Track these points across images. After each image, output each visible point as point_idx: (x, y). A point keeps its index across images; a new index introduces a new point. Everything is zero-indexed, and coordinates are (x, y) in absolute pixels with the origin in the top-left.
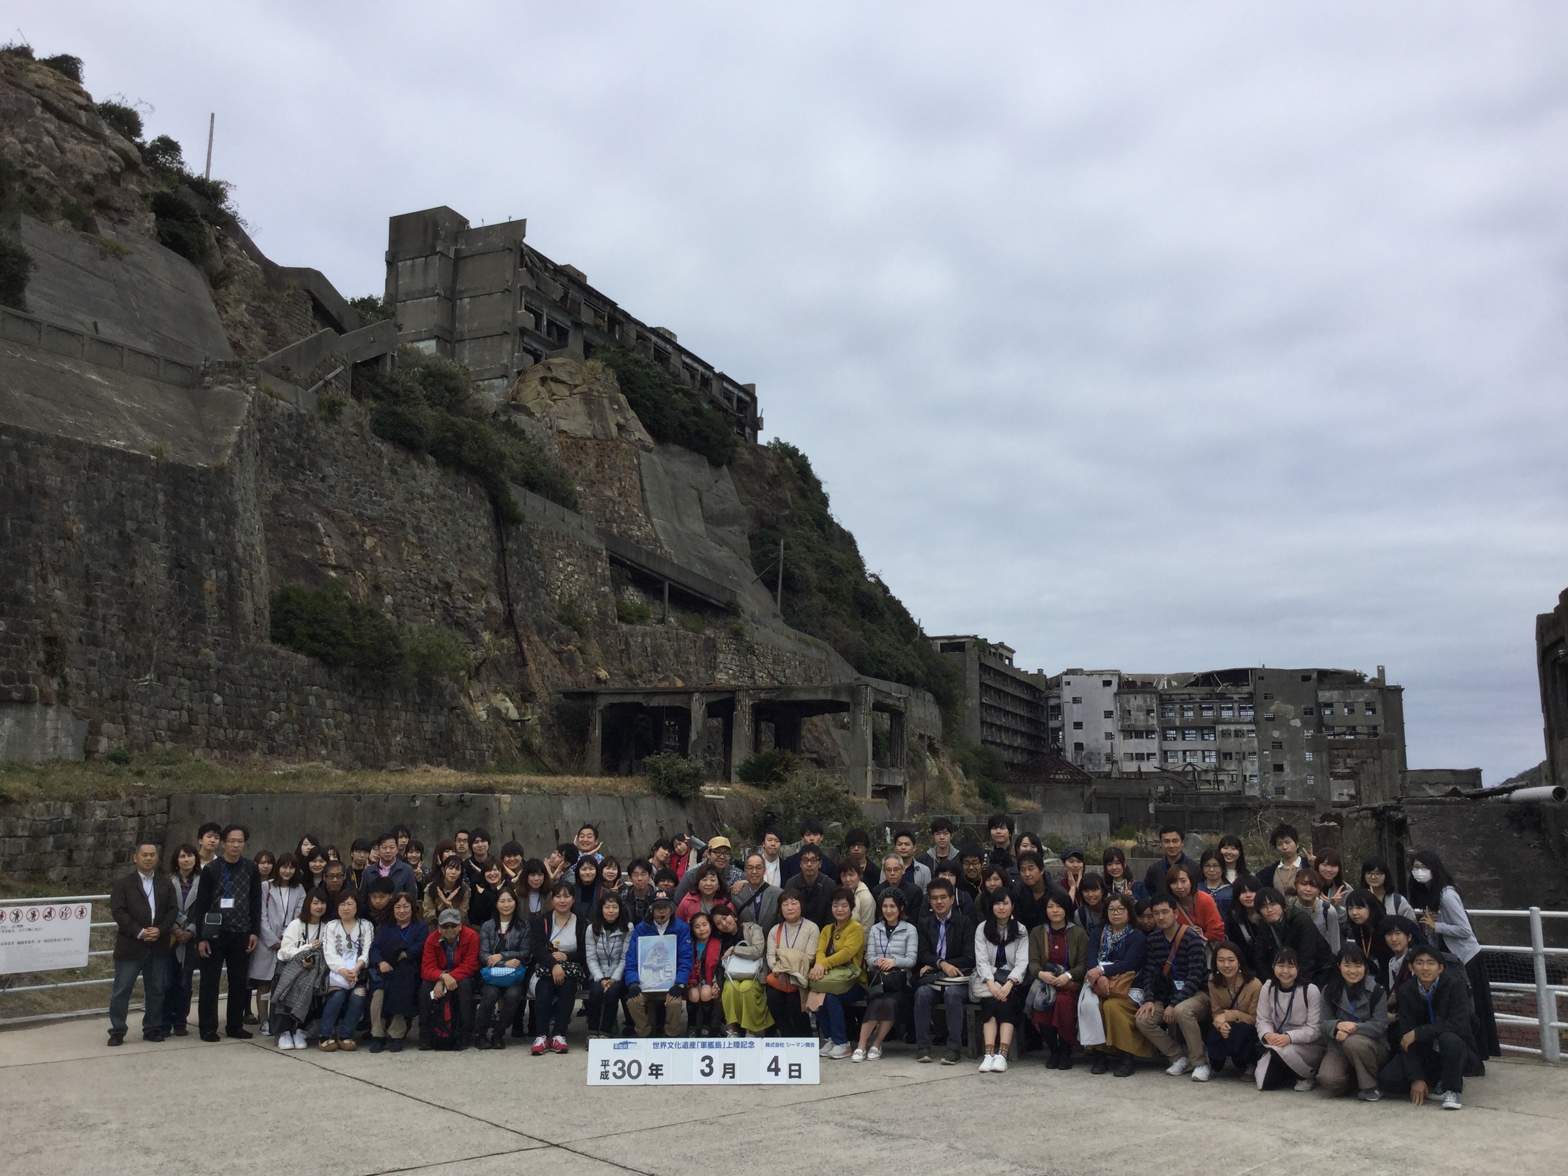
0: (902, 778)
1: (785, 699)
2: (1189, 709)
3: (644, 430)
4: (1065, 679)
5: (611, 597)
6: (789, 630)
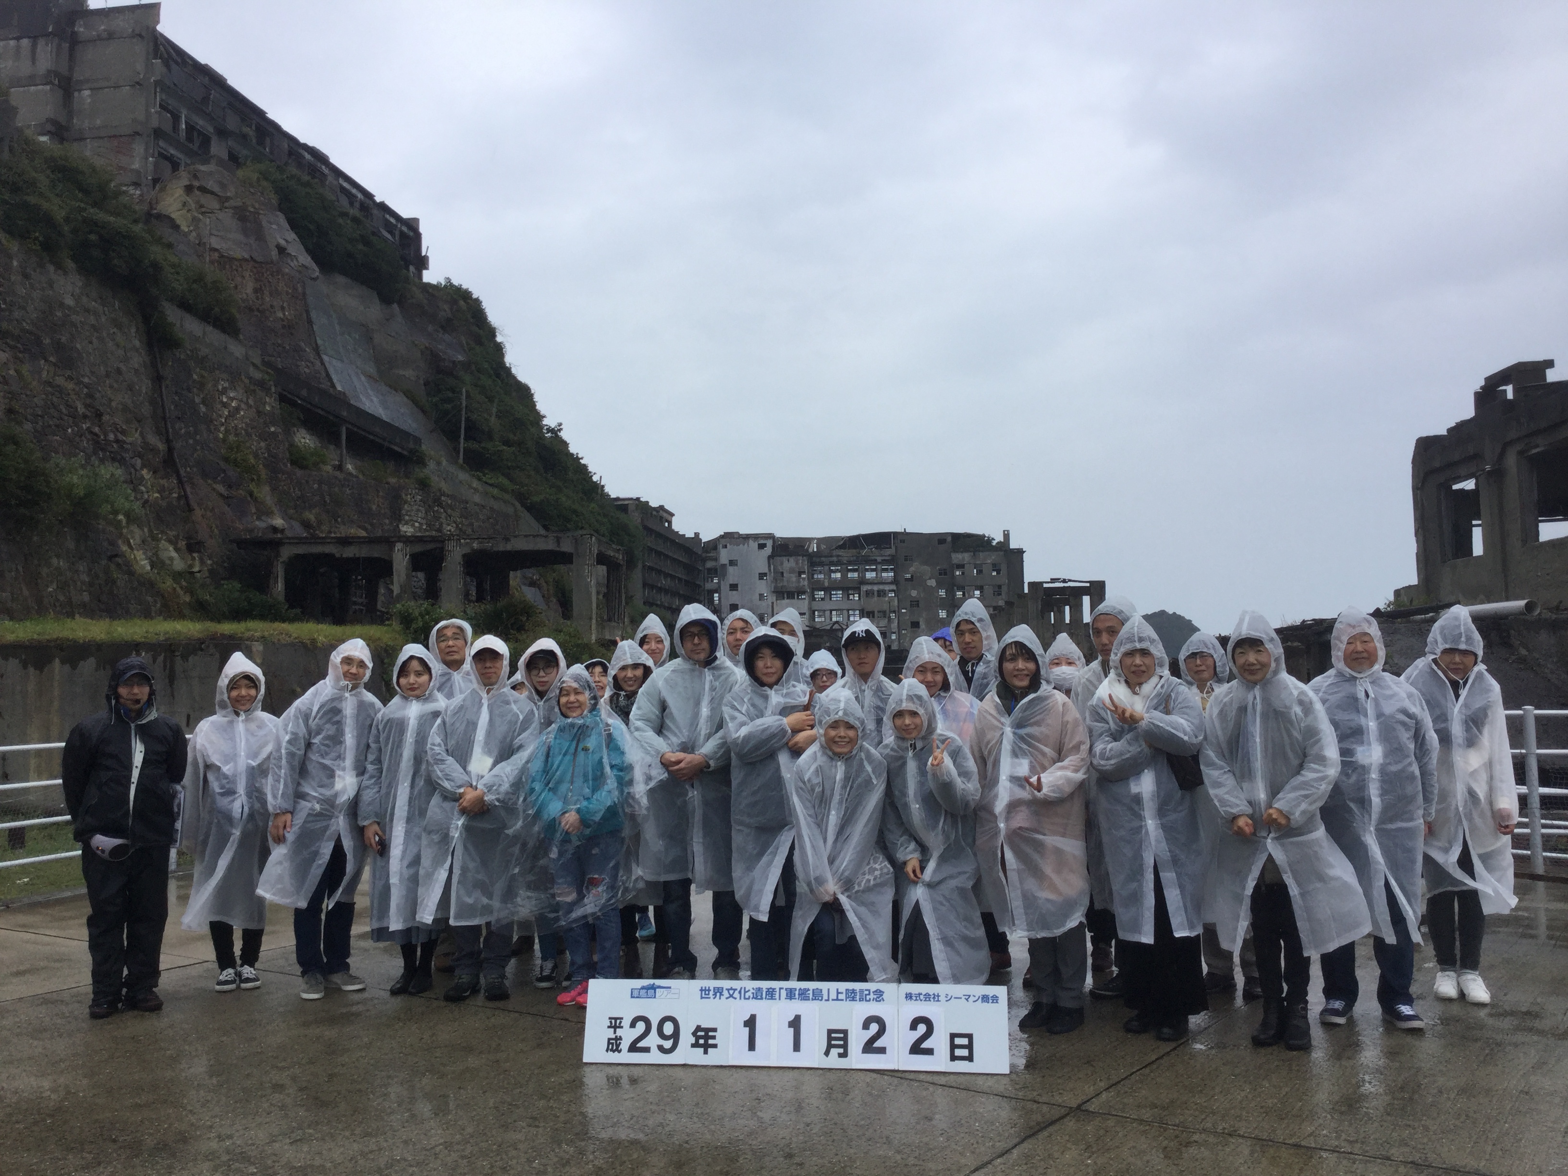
0: (619, 633)
1: (501, 547)
2: (835, 571)
3: (307, 256)
4: (723, 541)
5: (282, 438)
6: (475, 484)
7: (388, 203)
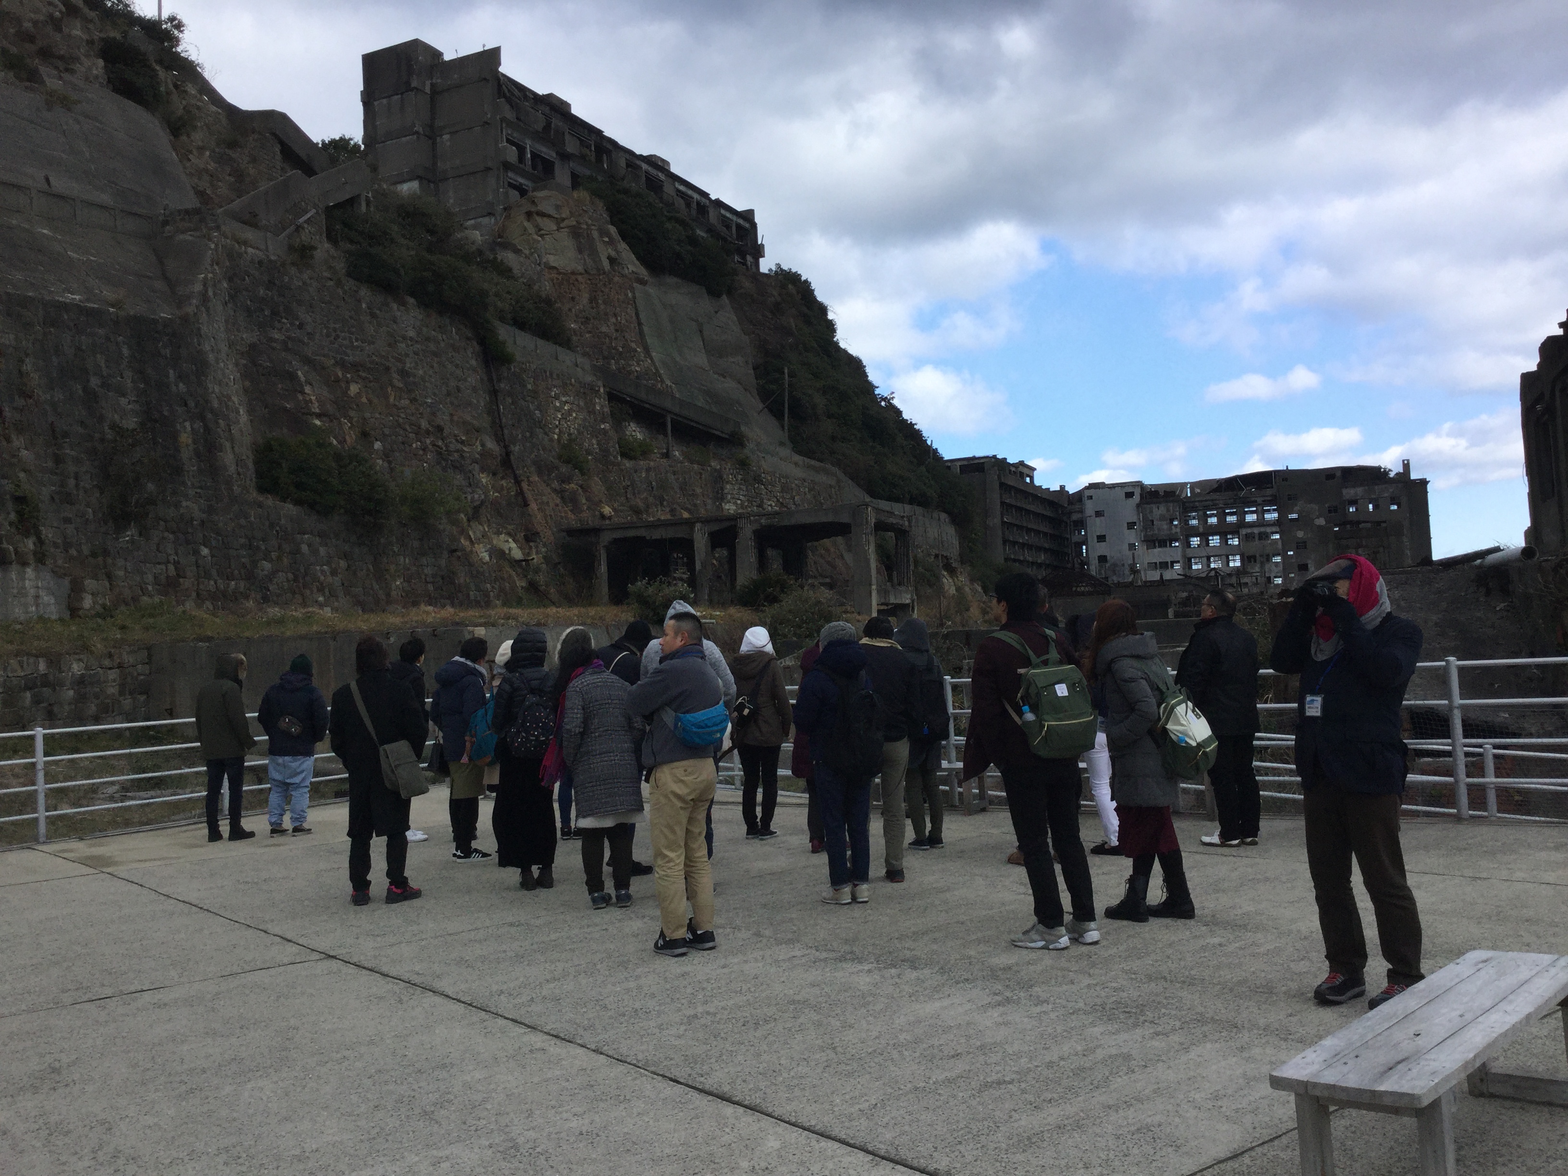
0: (909, 596)
1: (786, 523)
2: (1212, 515)
3: (637, 263)
4: (1089, 493)
5: (612, 433)
6: (797, 458)
7: (722, 199)
